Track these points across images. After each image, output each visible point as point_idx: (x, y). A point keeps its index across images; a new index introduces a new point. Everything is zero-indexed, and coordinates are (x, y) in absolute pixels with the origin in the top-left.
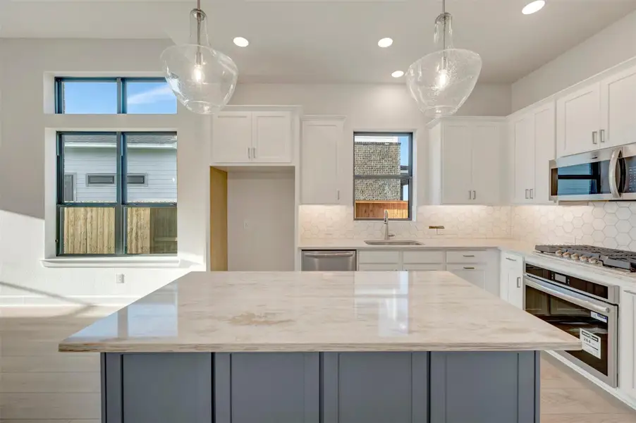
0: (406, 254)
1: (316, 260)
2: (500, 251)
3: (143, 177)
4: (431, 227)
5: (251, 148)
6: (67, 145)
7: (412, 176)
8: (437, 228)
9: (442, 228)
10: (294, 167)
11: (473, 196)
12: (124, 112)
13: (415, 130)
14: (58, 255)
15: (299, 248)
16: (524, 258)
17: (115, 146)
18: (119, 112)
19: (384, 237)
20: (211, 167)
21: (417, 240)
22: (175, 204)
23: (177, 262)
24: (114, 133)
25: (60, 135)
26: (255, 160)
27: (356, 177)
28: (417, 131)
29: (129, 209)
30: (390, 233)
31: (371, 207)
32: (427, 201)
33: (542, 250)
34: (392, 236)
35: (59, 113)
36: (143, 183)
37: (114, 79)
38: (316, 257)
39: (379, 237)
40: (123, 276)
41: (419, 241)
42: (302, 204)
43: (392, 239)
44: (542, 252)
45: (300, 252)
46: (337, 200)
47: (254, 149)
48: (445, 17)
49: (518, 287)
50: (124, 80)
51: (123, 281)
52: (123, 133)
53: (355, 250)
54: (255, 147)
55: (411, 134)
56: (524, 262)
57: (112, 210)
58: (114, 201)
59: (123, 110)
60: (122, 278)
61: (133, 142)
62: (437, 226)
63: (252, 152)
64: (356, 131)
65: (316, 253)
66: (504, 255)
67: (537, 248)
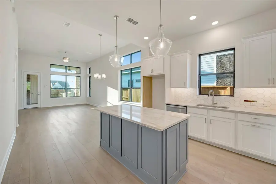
4: (245, 101)
6: (123, 73)
8: (250, 101)
9: (256, 102)
10: (164, 74)
12: (132, 63)
14: (121, 100)
15: (165, 103)
17: (129, 72)
18: (130, 63)
20: (143, 77)
24: (129, 69)
25: (121, 71)
26: (153, 73)
34: (216, 103)
37: (129, 55)
42: (171, 87)
45: (166, 105)
47: (153, 70)
48: (161, 26)
50: (131, 54)
52: (131, 69)
53: (187, 107)
55: (234, 49)
61: (133, 71)
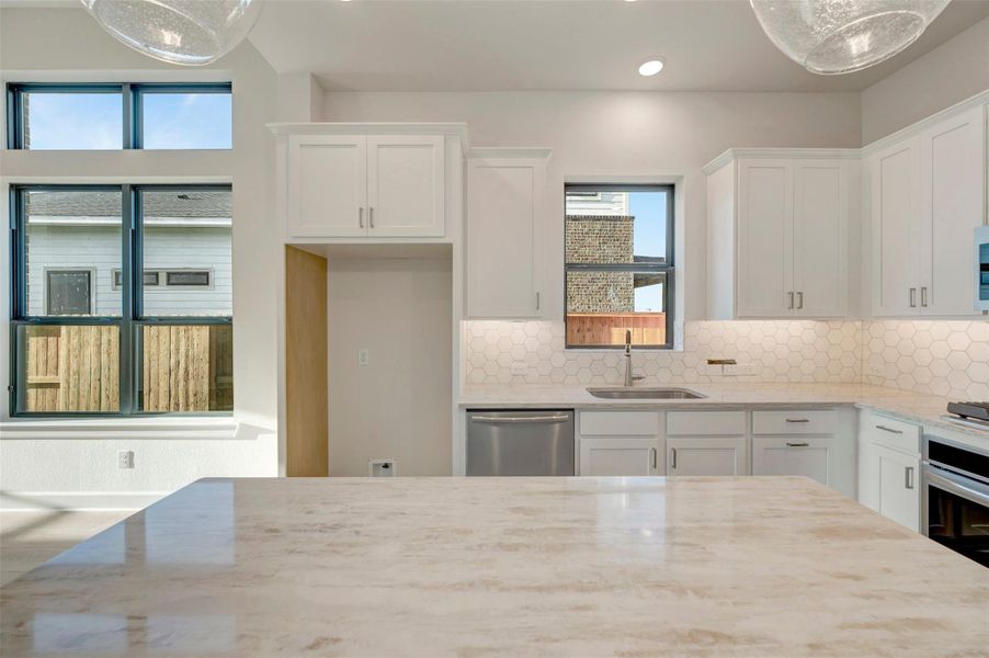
0: (672, 416)
1: (495, 430)
2: (858, 410)
3: (207, 274)
4: (711, 362)
5: (364, 208)
7: (673, 265)
8: (720, 362)
9: (732, 362)
10: (451, 245)
11: (797, 303)
12: (137, 145)
13: (681, 178)
14: (14, 414)
15: (460, 406)
16: (921, 429)
18: (126, 147)
19: (622, 380)
20: (288, 247)
21: (687, 387)
22: (230, 319)
23: (233, 428)
24: (118, 187)
25: (17, 191)
26: (371, 232)
27: (569, 267)
28: (685, 180)
29: (146, 328)
30: (635, 372)
31: (588, 324)
32: (704, 312)
33: (962, 411)
34: (639, 378)
35: (15, 148)
36: (207, 284)
37: (117, 87)
38: (496, 423)
39: (613, 380)
40: (131, 454)
41: (692, 389)
42: (466, 317)
43: (638, 386)
44: (964, 417)
45: (464, 414)
46: (535, 311)
47: (372, 210)
49: (908, 487)
50: (136, 88)
51: (131, 465)
52: (135, 187)
53: (572, 410)
54: (374, 207)
55: (671, 188)
56: (922, 437)
57: (115, 330)
58: (119, 313)
59: (134, 140)
60: (130, 460)
62: (722, 359)
63: (367, 216)
64: (570, 181)
65: (494, 417)
66: (869, 420)
67: (952, 408)
